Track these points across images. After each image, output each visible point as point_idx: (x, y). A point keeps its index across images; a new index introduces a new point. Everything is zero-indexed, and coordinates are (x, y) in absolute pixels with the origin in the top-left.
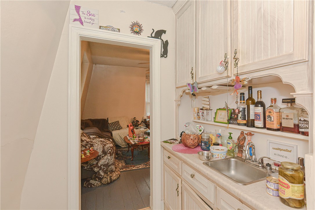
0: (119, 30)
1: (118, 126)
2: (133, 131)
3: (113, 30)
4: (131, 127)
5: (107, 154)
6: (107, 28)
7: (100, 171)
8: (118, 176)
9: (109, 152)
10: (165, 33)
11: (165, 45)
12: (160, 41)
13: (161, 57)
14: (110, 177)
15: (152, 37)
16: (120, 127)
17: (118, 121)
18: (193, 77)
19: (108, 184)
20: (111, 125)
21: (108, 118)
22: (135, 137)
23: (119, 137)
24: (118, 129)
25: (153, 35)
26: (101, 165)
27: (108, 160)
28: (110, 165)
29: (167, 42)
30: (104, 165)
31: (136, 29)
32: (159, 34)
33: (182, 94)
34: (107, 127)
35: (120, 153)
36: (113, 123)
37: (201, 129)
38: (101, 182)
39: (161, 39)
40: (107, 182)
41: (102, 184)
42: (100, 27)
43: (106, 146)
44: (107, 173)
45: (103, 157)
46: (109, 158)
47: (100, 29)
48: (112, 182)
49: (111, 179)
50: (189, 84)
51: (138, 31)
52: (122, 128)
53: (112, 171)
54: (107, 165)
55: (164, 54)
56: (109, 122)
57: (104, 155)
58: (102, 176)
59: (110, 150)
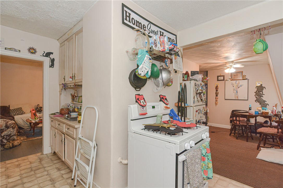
0: (20, 51)
1: (20, 112)
2: (35, 115)
3: (15, 50)
4: (33, 111)
5: (10, 128)
6: (10, 49)
7: (3, 140)
8: (20, 143)
9: (11, 126)
10: (52, 54)
11: (53, 61)
12: (49, 58)
13: (50, 67)
14: (12, 143)
15: (44, 56)
16: (22, 112)
17: (21, 108)
18: (65, 80)
19: (10, 148)
20: (13, 111)
21: (9, 105)
22: (37, 118)
23: (22, 120)
24: (21, 114)
25: (44, 55)
26: (4, 135)
27: (10, 132)
28: (12, 136)
29: (54, 59)
30: (7, 136)
31: (32, 51)
32: (48, 55)
33: (62, 88)
34: (9, 113)
35: (22, 131)
36: (15, 109)
37: (73, 106)
38: (4, 148)
39: (49, 57)
40: (9, 147)
41: (5, 148)
42: (6, 48)
43: (9, 123)
44: (9, 142)
45: (5, 130)
46: (12, 130)
47: (5, 49)
48: (14, 147)
49: (13, 145)
50: (63, 84)
51: (33, 52)
52: (25, 113)
53: (14, 140)
54: (10, 136)
55: (52, 65)
56: (11, 108)
57: (6, 129)
58: (4, 143)
59: (12, 125)
